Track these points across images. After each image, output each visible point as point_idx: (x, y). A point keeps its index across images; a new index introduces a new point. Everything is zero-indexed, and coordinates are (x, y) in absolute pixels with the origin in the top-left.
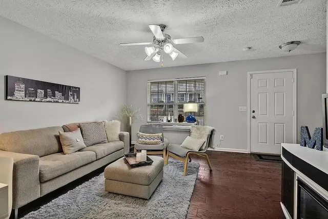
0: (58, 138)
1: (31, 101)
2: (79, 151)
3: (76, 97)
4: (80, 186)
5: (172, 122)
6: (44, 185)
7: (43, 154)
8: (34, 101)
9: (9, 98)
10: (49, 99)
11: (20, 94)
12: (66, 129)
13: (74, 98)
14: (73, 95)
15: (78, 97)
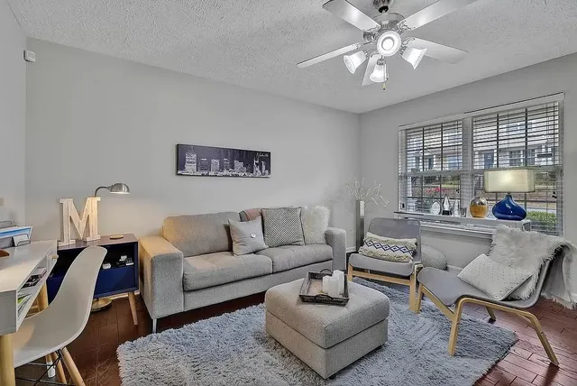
0: (228, 229)
1: (203, 175)
2: (254, 253)
3: (264, 167)
4: (243, 310)
5: (456, 214)
6: (189, 295)
7: (206, 250)
8: (208, 175)
9: (179, 172)
10: (225, 172)
11: (190, 168)
12: (244, 217)
13: (261, 169)
14: (259, 165)
15: (268, 168)
